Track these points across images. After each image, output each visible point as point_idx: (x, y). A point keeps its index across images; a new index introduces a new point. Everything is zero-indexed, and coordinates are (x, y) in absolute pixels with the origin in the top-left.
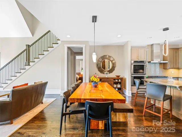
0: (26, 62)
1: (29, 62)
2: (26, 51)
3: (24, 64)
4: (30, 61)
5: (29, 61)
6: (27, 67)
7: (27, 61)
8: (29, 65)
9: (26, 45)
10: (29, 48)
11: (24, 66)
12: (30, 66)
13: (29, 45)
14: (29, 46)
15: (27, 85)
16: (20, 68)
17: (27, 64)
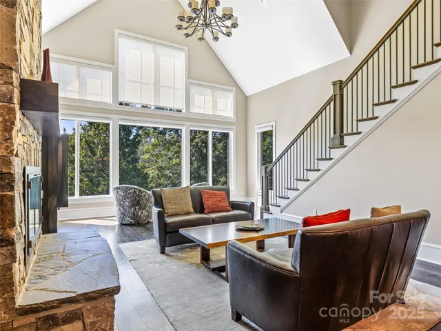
0: (332, 136)
1: (342, 137)
2: (332, 103)
3: (328, 145)
4: (345, 132)
5: (342, 132)
6: (336, 153)
7: (335, 133)
8: (342, 145)
9: (334, 84)
10: (341, 89)
11: (328, 149)
12: (346, 149)
13: (341, 82)
14: (340, 85)
15: (347, 219)
16: (316, 157)
17: (337, 142)
